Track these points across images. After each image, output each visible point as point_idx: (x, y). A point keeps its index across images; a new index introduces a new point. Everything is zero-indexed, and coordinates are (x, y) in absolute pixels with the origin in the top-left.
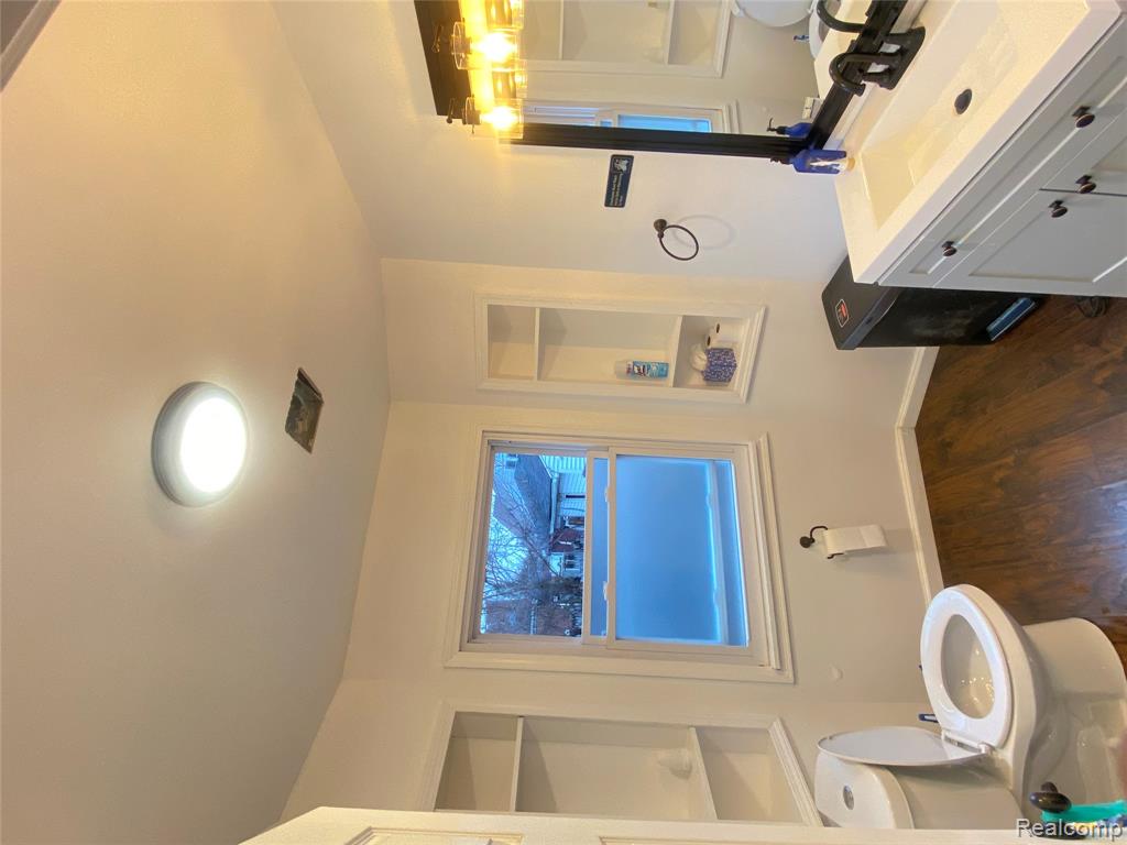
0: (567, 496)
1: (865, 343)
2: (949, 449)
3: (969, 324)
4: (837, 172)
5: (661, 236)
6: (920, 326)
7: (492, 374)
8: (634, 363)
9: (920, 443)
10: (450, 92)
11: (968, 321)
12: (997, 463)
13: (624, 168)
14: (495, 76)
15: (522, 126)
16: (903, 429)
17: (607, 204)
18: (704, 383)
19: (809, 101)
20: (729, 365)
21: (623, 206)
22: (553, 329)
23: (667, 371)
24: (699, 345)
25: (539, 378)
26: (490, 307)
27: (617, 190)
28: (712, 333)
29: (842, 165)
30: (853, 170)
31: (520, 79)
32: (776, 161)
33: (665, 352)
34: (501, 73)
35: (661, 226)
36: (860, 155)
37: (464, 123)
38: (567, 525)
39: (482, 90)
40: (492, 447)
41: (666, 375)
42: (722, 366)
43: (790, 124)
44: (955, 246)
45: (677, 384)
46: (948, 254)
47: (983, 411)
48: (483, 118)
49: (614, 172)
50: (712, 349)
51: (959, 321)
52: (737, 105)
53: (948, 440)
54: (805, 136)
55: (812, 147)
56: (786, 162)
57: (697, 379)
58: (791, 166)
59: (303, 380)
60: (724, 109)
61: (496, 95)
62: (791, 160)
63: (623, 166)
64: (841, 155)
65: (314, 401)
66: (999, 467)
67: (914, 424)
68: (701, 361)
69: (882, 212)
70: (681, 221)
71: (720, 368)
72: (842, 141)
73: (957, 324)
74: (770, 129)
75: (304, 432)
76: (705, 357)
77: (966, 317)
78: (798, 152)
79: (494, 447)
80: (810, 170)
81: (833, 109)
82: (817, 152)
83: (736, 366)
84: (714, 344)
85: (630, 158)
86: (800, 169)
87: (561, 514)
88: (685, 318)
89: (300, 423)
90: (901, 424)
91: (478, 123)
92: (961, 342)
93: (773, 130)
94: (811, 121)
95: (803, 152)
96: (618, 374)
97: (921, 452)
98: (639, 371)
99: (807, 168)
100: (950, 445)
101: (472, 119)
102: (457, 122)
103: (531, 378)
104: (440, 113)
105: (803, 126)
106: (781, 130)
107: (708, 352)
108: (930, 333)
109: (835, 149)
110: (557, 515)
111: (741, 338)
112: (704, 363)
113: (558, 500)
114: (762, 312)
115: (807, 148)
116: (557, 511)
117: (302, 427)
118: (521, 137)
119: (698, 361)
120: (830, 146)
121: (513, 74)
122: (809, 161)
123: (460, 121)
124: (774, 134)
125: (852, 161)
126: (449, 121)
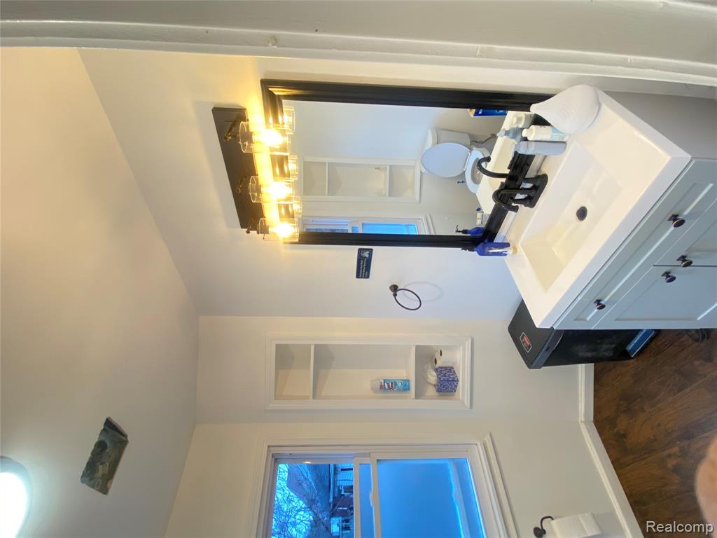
0: (342, 470)
1: (547, 364)
2: (625, 440)
3: (615, 347)
4: (506, 255)
5: (395, 295)
6: (582, 351)
7: (278, 396)
8: (385, 381)
9: (600, 434)
10: (250, 215)
11: (614, 345)
12: (666, 453)
13: (367, 256)
14: (280, 206)
15: (298, 234)
16: (585, 422)
17: (358, 276)
18: (437, 394)
19: (479, 215)
20: (453, 380)
21: (368, 277)
22: (324, 357)
23: (409, 386)
24: (430, 364)
25: (314, 397)
26: (278, 346)
27: (364, 268)
28: (437, 356)
29: (509, 251)
30: (518, 254)
31: (296, 207)
32: (466, 250)
33: (406, 371)
34: (284, 204)
35: (395, 289)
36: (519, 245)
37: (258, 233)
38: (342, 493)
39: (271, 214)
40: (276, 460)
41: (409, 389)
42: (448, 381)
43: (469, 228)
44: (602, 303)
45: (418, 396)
46: (600, 308)
47: (643, 410)
48: (270, 230)
49: (360, 258)
50: (440, 367)
51: (608, 346)
52: (430, 216)
53: (622, 432)
54: (481, 235)
55: (486, 241)
56: (471, 250)
57: (431, 391)
58: (476, 252)
59: (110, 426)
60: (423, 218)
61: (281, 216)
62: (475, 249)
63: (366, 254)
64: (507, 245)
65: (120, 442)
66: (669, 456)
67: (592, 418)
68: (432, 377)
69: (546, 282)
70: (406, 286)
71: (447, 383)
72: (505, 237)
73: (606, 349)
74: (457, 231)
75: (103, 475)
76: (434, 374)
77: (611, 343)
78: (478, 244)
79: (277, 460)
80: (488, 254)
81: (496, 219)
82: (490, 244)
83: (458, 381)
84: (439, 364)
85: (371, 251)
86: (482, 253)
87: (338, 484)
88: (418, 347)
89: (101, 467)
90: (583, 419)
91: (268, 233)
92: (610, 359)
93: (460, 232)
94: (483, 226)
95: (482, 243)
96: (374, 390)
97: (603, 441)
98: (388, 387)
99: (486, 253)
100: (624, 436)
101: (264, 230)
102: (253, 233)
103: (307, 398)
104: (243, 227)
105: (478, 229)
106: (465, 232)
107: (436, 370)
108: (589, 355)
109: (501, 242)
110: (334, 486)
111: (459, 359)
112: (435, 378)
113: (335, 474)
114: (470, 340)
115: (483, 242)
116: (335, 483)
117: (101, 470)
118: (297, 240)
119: (430, 376)
120: (498, 240)
121: (292, 205)
122: (487, 248)
123: (255, 232)
124: (461, 234)
125: (515, 249)
126: (248, 232)
